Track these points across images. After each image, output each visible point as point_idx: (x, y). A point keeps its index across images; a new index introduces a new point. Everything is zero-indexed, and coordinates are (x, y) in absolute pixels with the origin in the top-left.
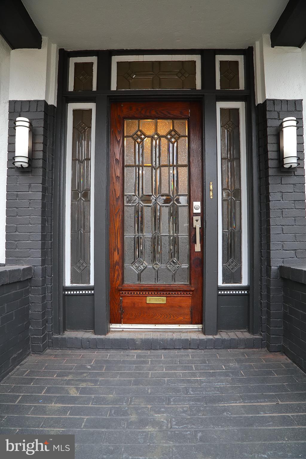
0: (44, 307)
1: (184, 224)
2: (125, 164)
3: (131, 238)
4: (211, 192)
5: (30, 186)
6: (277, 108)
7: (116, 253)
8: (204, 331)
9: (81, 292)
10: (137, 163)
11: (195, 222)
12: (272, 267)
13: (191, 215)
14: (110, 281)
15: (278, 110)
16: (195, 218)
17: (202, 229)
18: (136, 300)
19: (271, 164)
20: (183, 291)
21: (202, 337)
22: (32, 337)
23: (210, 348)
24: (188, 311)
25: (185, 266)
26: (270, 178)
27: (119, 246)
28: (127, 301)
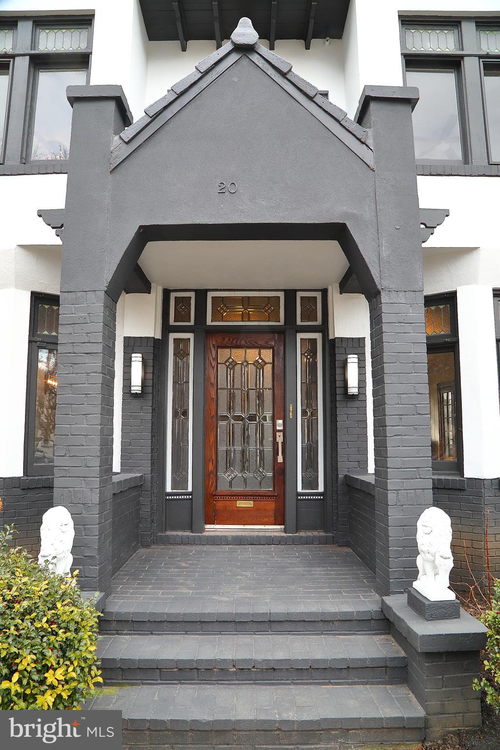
0: (152, 508)
1: (269, 438)
2: (219, 387)
3: (223, 450)
4: (291, 413)
5: (141, 409)
6: (344, 345)
7: (211, 463)
8: (285, 531)
9: (180, 497)
10: (229, 387)
11: (278, 437)
12: (339, 476)
13: (275, 431)
14: (206, 488)
15: (345, 347)
16: (278, 434)
17: (284, 443)
18: (228, 503)
19: (339, 391)
20: (268, 496)
21: (284, 534)
22: (142, 533)
23: (290, 543)
24: (272, 513)
25: (270, 474)
26: (337, 402)
27: (214, 457)
28: (220, 505)
